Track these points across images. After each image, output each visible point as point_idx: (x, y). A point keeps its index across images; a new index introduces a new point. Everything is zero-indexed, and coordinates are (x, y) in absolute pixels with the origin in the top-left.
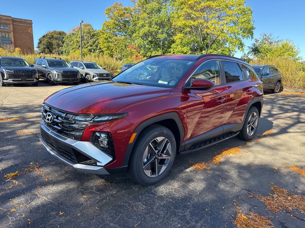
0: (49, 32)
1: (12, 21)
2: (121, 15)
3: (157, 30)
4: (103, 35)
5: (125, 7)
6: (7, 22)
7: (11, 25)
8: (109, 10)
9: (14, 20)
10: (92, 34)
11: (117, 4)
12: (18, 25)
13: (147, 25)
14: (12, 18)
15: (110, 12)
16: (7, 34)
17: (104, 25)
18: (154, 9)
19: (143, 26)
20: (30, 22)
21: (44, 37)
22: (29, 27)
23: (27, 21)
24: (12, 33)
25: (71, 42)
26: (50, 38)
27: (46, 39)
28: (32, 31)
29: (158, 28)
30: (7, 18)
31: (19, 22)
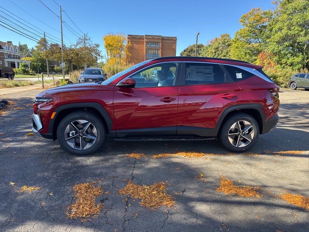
0: (190, 46)
1: (162, 39)
2: (258, 21)
3: (298, 32)
4: (235, 44)
5: (265, 11)
6: (158, 41)
7: (161, 43)
8: (245, 17)
9: (163, 39)
10: (227, 44)
11: (254, 9)
12: (166, 42)
13: (285, 28)
14: (162, 37)
15: (246, 19)
16: (157, 51)
17: (237, 33)
18: (296, 8)
19: (280, 29)
20: (175, 39)
21: (184, 51)
22: (174, 43)
23: (173, 39)
24: (160, 50)
25: (206, 54)
26: (189, 52)
27: (186, 53)
28: (175, 46)
29: (300, 29)
30: (159, 37)
31: (167, 39)
